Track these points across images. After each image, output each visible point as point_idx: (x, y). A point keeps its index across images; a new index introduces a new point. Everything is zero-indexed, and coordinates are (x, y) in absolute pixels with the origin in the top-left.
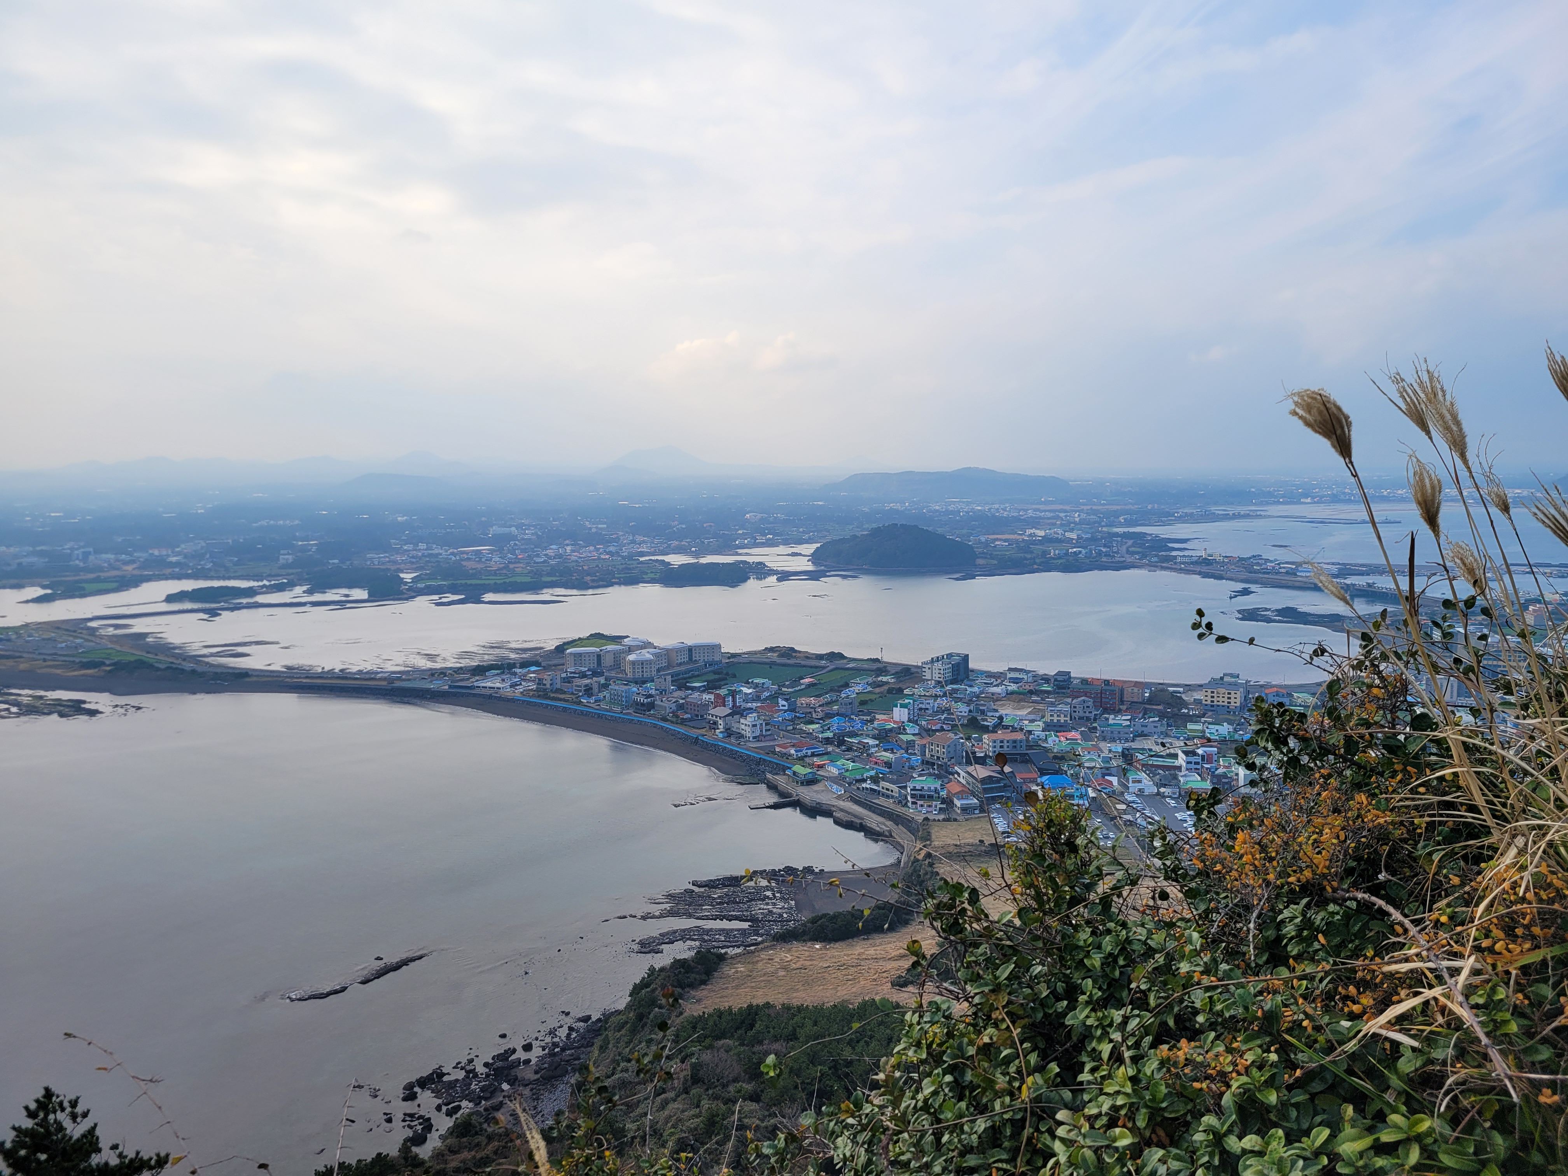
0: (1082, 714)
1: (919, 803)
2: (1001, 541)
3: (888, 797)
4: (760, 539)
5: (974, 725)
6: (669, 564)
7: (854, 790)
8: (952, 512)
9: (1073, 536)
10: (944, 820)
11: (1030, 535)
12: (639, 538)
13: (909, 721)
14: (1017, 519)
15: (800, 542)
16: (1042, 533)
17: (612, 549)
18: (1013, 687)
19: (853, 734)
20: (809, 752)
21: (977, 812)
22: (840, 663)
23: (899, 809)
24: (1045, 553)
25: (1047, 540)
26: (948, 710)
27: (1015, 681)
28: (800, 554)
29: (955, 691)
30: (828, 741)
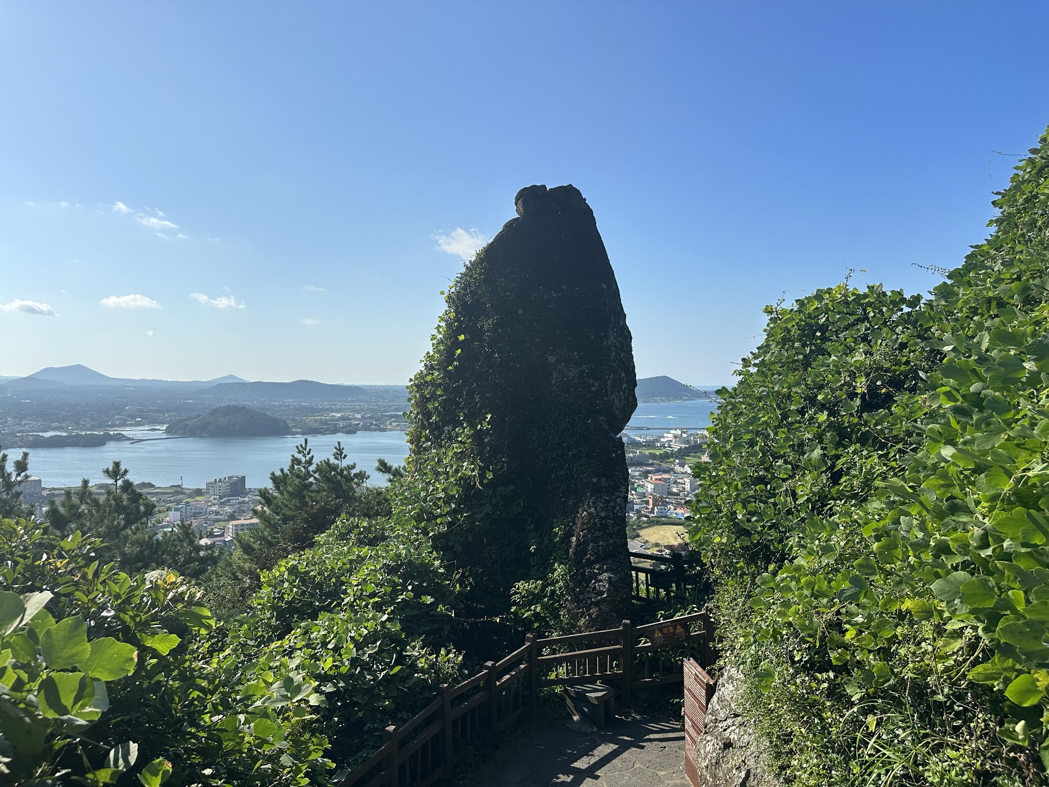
2: (310, 419)
4: (130, 422)
5: (231, 518)
6: (42, 436)
8: (285, 406)
9: (359, 416)
11: (332, 416)
12: (23, 422)
14: (327, 409)
15: (162, 423)
16: (339, 415)
24: (337, 425)
25: (342, 418)
26: (217, 512)
28: (158, 430)
29: (229, 501)
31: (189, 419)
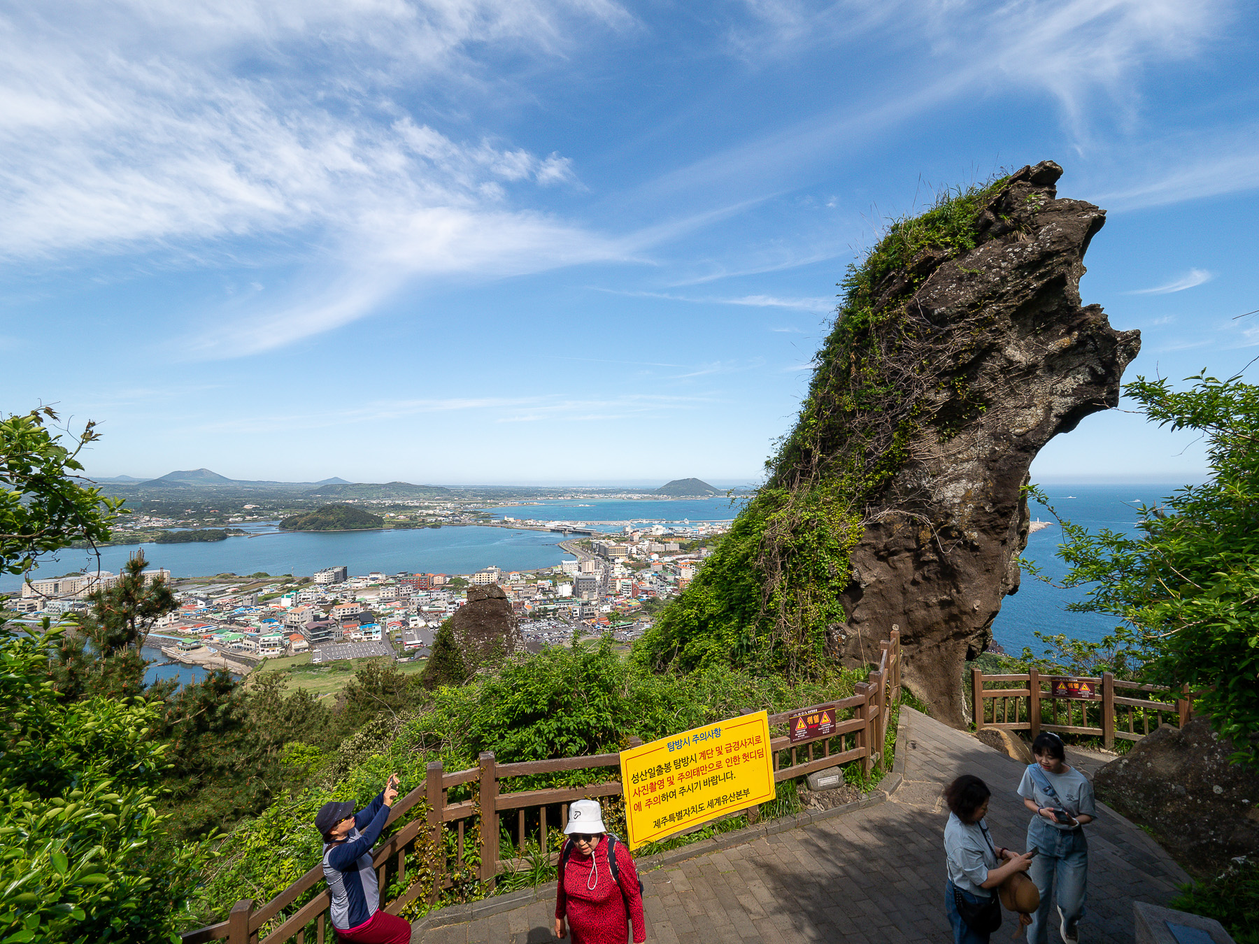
0: (405, 592)
1: (266, 649)
2: (402, 516)
3: (248, 650)
4: (248, 518)
5: (335, 602)
6: (170, 533)
7: (226, 649)
8: (381, 504)
10: (279, 658)
11: (420, 513)
12: (154, 519)
13: (292, 605)
14: (416, 507)
17: (129, 525)
18: (373, 582)
19: (243, 615)
20: (204, 630)
21: (306, 650)
22: (260, 579)
23: (254, 656)
24: (423, 521)
25: (429, 515)
26: (323, 598)
27: (373, 579)
29: (333, 587)
30: (225, 622)
31: (301, 516)
